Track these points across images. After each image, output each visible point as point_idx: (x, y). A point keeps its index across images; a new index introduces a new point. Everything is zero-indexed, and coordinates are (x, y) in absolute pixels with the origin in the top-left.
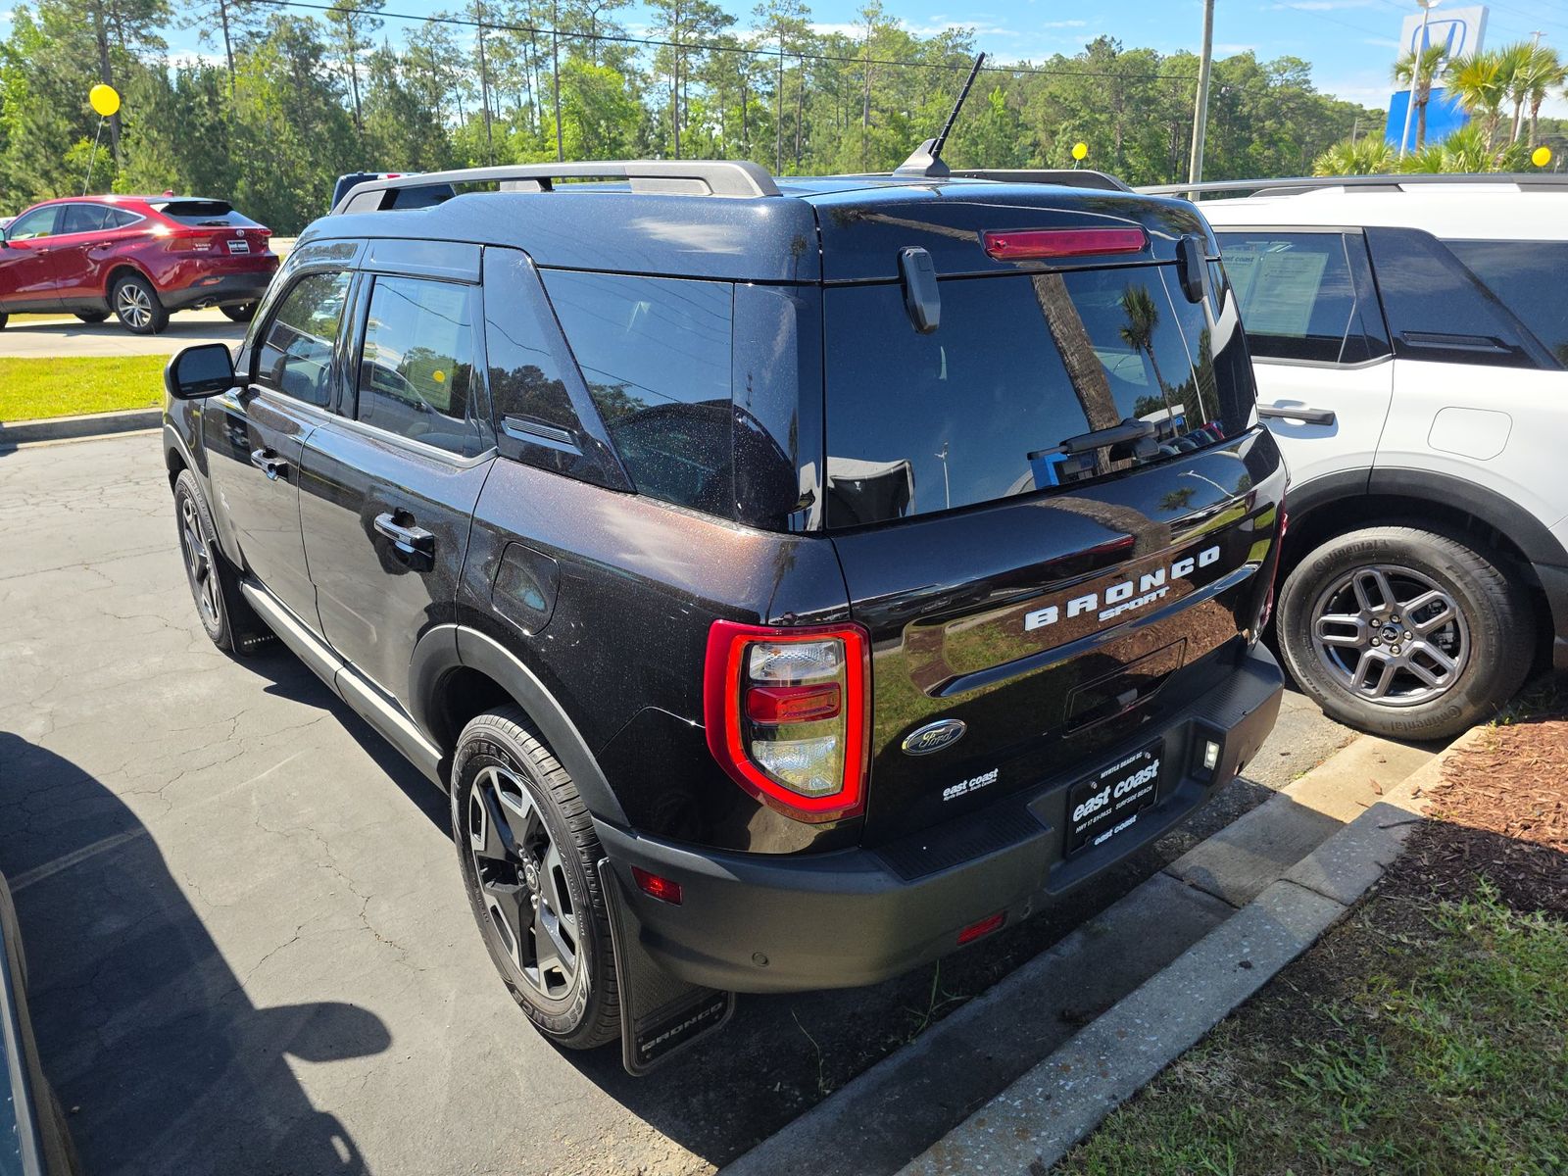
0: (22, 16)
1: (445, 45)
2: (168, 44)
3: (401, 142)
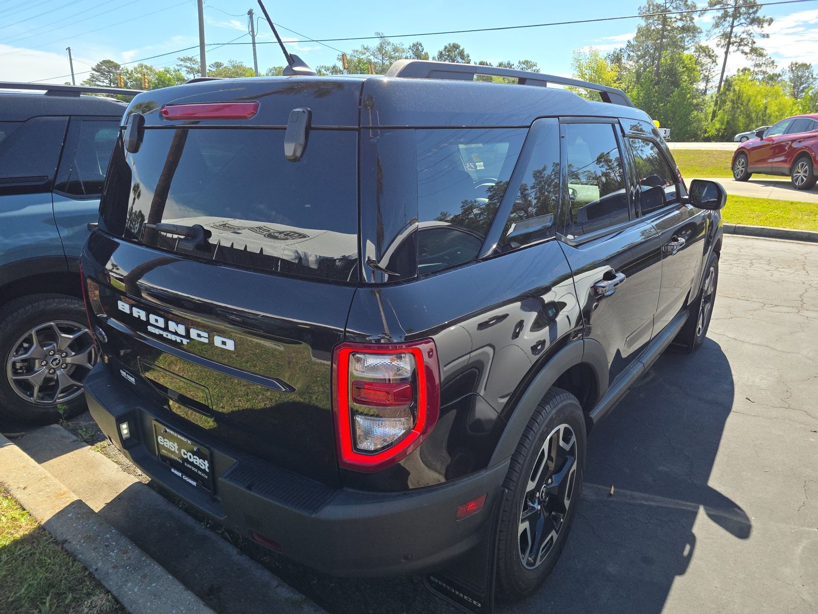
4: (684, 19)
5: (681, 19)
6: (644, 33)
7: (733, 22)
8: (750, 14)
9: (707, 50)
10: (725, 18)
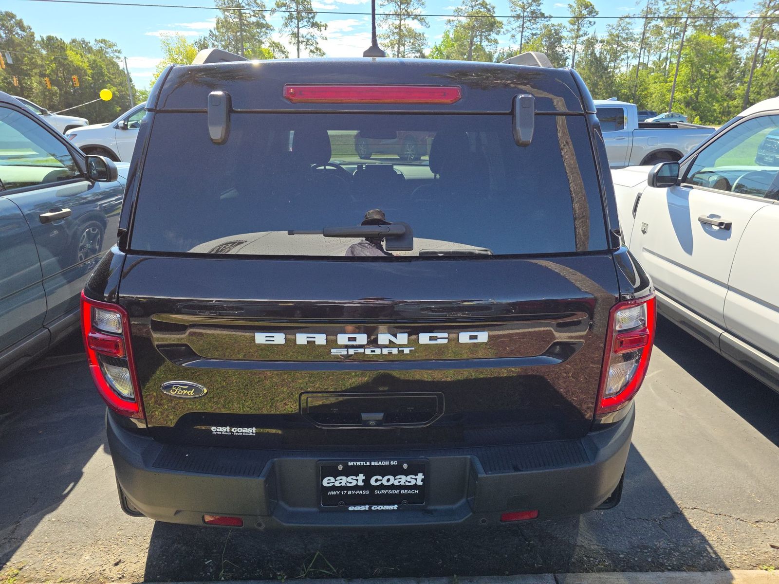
0: (446, 34)
1: (627, 31)
2: (499, 42)
3: (589, 81)
4: (257, 15)
5: (254, 16)
6: (223, 25)
7: (298, 24)
8: (310, 18)
9: (279, 46)
10: (291, 19)
